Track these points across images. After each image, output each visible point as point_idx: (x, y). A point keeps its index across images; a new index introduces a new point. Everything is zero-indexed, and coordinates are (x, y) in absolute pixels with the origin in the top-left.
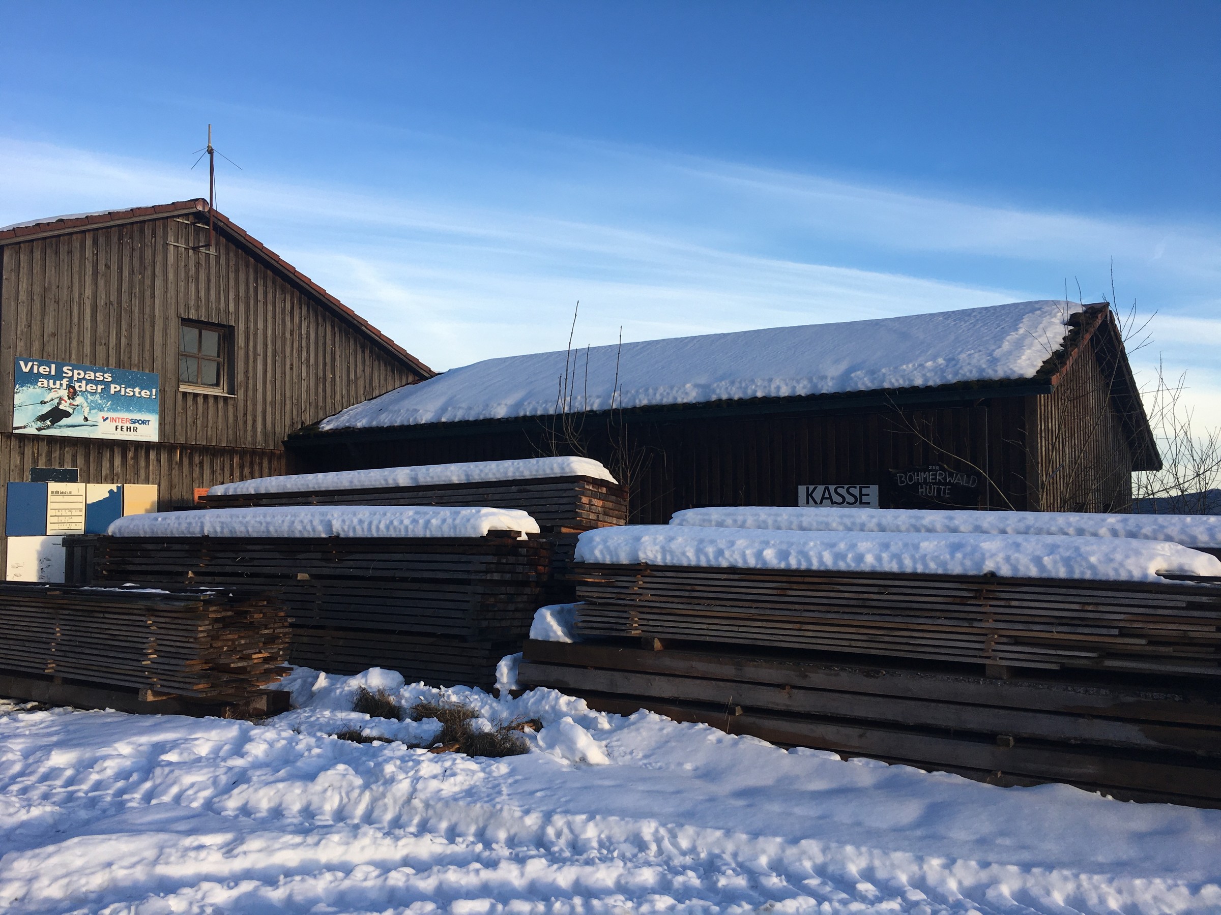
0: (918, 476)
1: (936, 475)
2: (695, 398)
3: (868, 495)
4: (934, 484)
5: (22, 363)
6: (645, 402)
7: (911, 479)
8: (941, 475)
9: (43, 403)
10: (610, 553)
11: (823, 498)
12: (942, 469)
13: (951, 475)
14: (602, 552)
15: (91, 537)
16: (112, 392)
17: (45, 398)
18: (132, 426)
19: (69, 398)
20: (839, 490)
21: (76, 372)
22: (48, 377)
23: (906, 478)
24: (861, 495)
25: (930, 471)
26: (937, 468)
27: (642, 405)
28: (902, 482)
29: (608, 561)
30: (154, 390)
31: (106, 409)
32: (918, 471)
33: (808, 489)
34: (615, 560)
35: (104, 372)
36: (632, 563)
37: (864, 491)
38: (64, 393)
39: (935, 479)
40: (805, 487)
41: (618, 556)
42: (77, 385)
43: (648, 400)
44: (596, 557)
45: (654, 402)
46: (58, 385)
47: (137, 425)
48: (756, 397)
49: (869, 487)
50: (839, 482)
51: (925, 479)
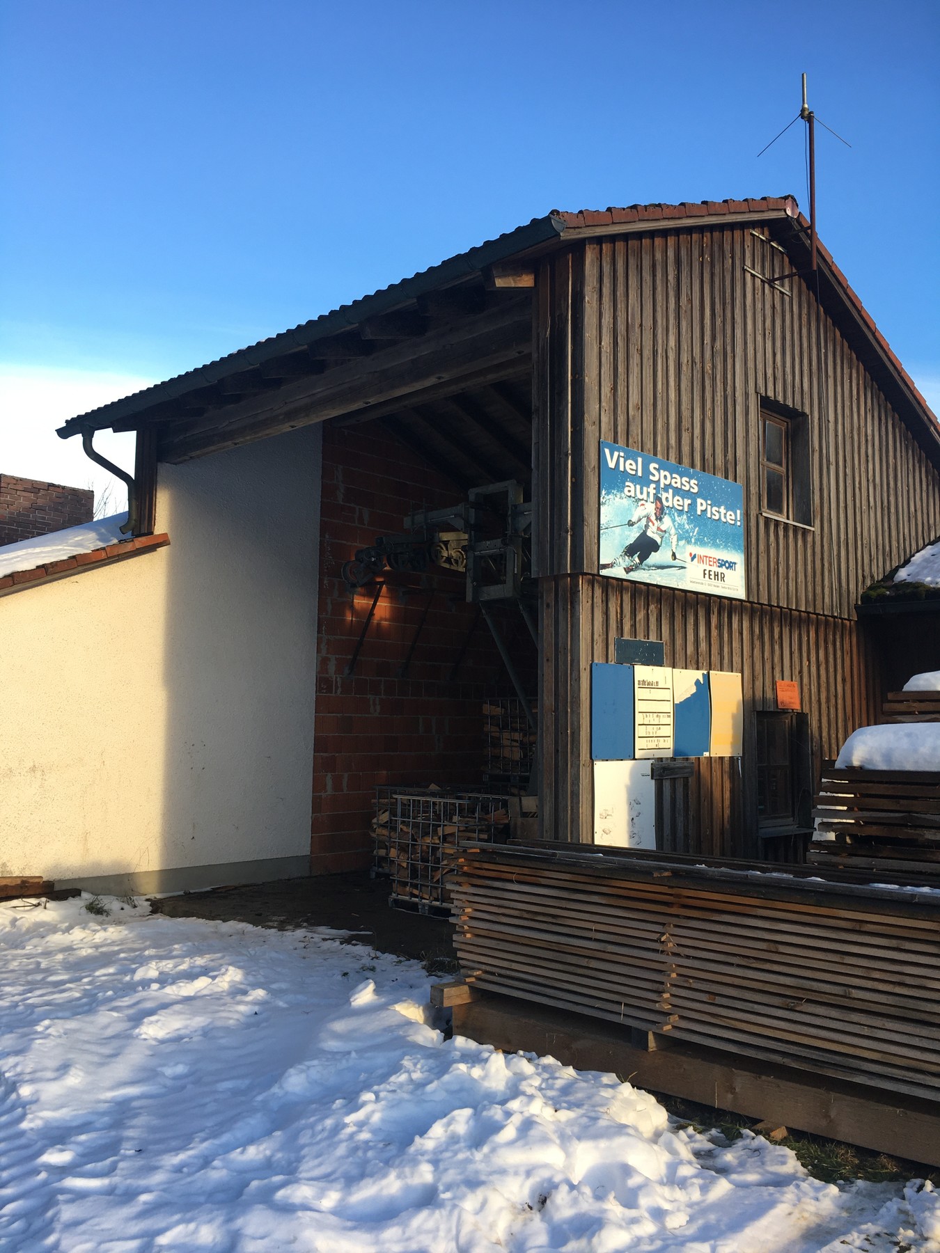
5: (607, 451)
9: (631, 524)
15: (679, 763)
16: (699, 513)
17: (632, 515)
18: (720, 570)
19: (657, 519)
21: (663, 473)
22: (635, 479)
30: (738, 512)
31: (693, 540)
35: (691, 478)
38: (650, 508)
42: (664, 496)
46: (644, 496)
47: (723, 570)
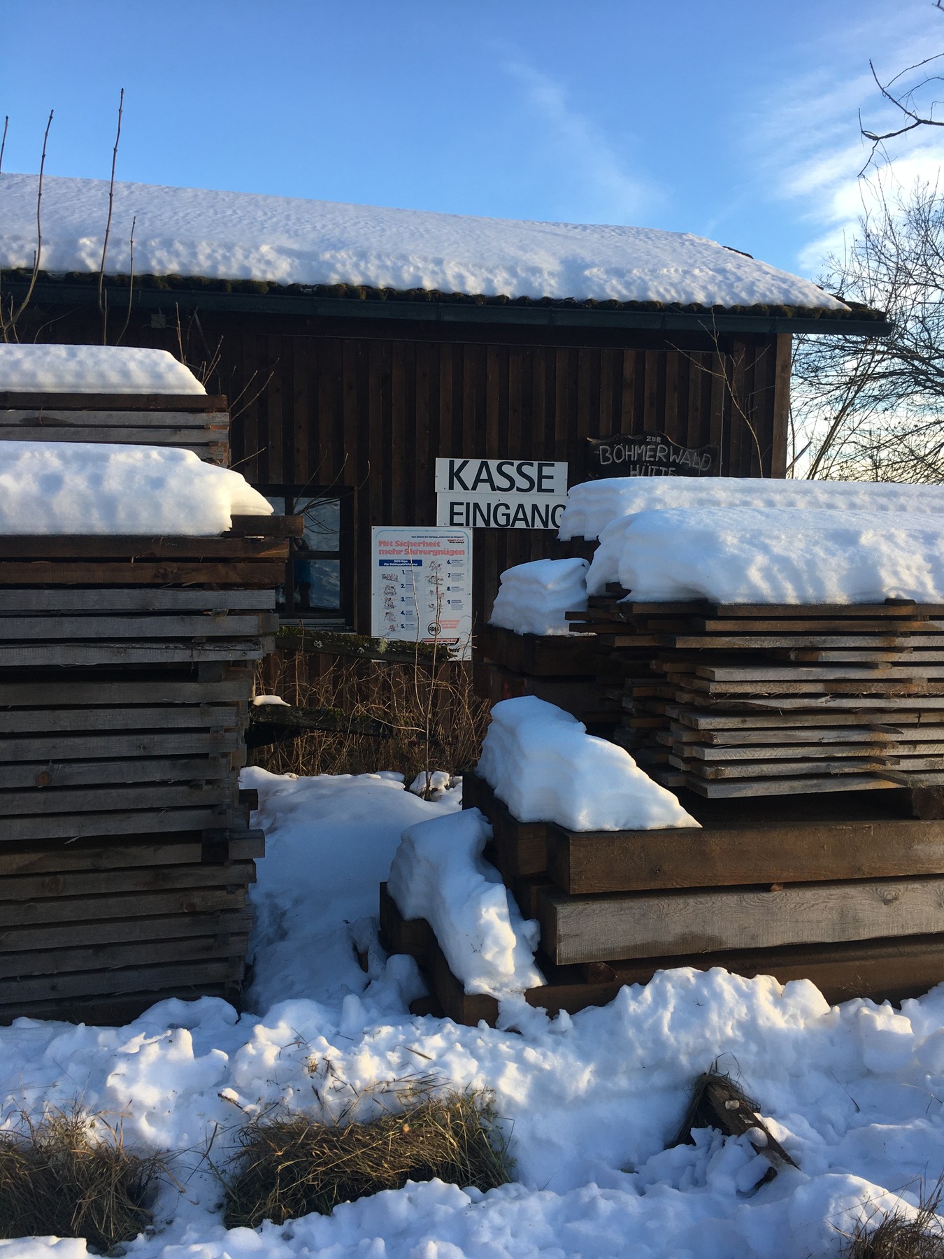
0: (630, 450)
1: (655, 450)
2: (290, 275)
3: (551, 477)
4: (652, 463)
6: (173, 267)
7: (619, 456)
8: (663, 450)
10: (795, 576)
11: (478, 480)
12: (664, 441)
13: (676, 452)
14: (767, 574)
20: (506, 468)
23: (612, 454)
24: (541, 477)
25: (648, 444)
26: (659, 439)
27: (168, 272)
28: (606, 459)
29: (792, 598)
32: (631, 443)
33: (452, 464)
34: (811, 595)
36: (858, 599)
37: (546, 471)
39: (654, 456)
40: (447, 460)
41: (819, 584)
43: (181, 264)
44: (753, 588)
45: (196, 271)
48: (421, 290)
49: (553, 465)
50: (505, 455)
51: (640, 455)
